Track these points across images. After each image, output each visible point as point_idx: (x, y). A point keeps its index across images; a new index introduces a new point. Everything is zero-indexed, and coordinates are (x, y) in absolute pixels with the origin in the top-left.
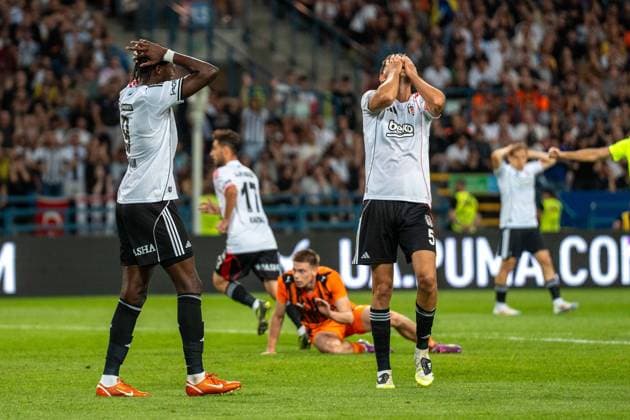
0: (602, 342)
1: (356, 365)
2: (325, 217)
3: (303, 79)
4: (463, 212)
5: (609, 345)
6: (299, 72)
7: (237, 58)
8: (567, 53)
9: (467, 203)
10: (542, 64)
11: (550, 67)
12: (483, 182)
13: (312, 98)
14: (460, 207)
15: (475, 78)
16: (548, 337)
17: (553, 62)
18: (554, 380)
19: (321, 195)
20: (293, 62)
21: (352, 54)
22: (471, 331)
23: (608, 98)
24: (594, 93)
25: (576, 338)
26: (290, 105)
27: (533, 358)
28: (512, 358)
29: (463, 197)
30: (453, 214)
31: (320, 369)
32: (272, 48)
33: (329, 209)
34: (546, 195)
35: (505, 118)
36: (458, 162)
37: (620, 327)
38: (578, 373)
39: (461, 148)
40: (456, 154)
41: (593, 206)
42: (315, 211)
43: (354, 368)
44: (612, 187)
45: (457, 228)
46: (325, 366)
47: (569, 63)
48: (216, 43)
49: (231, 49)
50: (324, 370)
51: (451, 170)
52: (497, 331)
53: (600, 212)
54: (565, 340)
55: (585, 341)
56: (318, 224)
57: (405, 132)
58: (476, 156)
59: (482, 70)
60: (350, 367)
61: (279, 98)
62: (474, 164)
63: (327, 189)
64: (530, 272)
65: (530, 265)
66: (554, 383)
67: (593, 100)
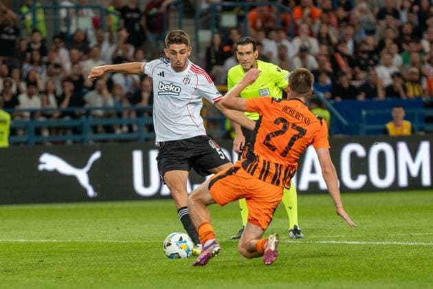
0: (373, 243)
1: (141, 270)
2: (109, 129)
5: (380, 245)
16: (322, 239)
18: (328, 279)
19: (105, 108)
23: (377, 10)
24: (363, 5)
25: (349, 240)
26: (74, 21)
31: (107, 276)
33: (113, 121)
37: (390, 229)
41: (364, 113)
42: (101, 123)
43: (139, 273)
44: (381, 95)
46: (111, 272)
50: (111, 276)
53: (370, 119)
54: (339, 242)
56: (103, 136)
60: (135, 272)
61: (63, 13)
63: (111, 102)
64: (313, 178)
65: (313, 171)
66: (329, 284)
67: (362, 11)
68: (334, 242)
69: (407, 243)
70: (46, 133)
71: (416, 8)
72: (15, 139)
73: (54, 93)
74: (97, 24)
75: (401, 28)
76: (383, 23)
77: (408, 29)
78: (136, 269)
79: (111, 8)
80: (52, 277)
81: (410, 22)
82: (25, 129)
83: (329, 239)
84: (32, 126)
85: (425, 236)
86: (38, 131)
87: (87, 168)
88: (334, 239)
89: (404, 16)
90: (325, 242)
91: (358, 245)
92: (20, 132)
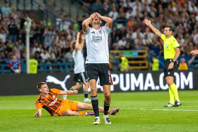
0: (173, 110)
3: (66, 16)
4: (124, 64)
6: (64, 14)
7: (42, 9)
8: (160, 6)
9: (125, 61)
10: (152, 10)
11: (154, 11)
12: (131, 53)
13: (69, 23)
14: (123, 62)
15: (128, 15)
16: (154, 108)
17: (155, 10)
20: (62, 10)
21: (84, 7)
22: (127, 107)
24: (170, 21)
26: (61, 26)
27: (149, 116)
28: (142, 116)
29: (123, 58)
30: (121, 65)
32: (55, 5)
34: (154, 58)
35: (139, 30)
36: (122, 46)
38: (165, 122)
39: (123, 41)
40: (121, 43)
43: (85, 121)
45: (122, 70)
46: (75, 121)
47: (161, 10)
48: (34, 3)
49: (39, 6)
51: (120, 49)
52: (136, 107)
54: (160, 110)
55: (167, 110)
57: (98, 40)
58: (129, 44)
59: (130, 13)
60: (84, 121)
61: (58, 23)
62: (128, 47)
64: (149, 85)
65: (149, 83)
66: (157, 125)
67: (170, 23)
68: (159, 109)
69: (186, 110)
70: (51, 68)
71: (190, 22)
72: (39, 70)
73: (54, 53)
74: (71, 28)
75: (184, 29)
76: (178, 27)
77: (187, 30)
78: (84, 119)
79: (75, 21)
80: (53, 122)
81: (187, 27)
82: (43, 66)
83: (157, 108)
84: (46, 66)
85: (193, 108)
86: (48, 68)
87: (65, 81)
88: (159, 108)
89: (185, 25)
90: (155, 109)
91: (168, 111)
92: (41, 68)
